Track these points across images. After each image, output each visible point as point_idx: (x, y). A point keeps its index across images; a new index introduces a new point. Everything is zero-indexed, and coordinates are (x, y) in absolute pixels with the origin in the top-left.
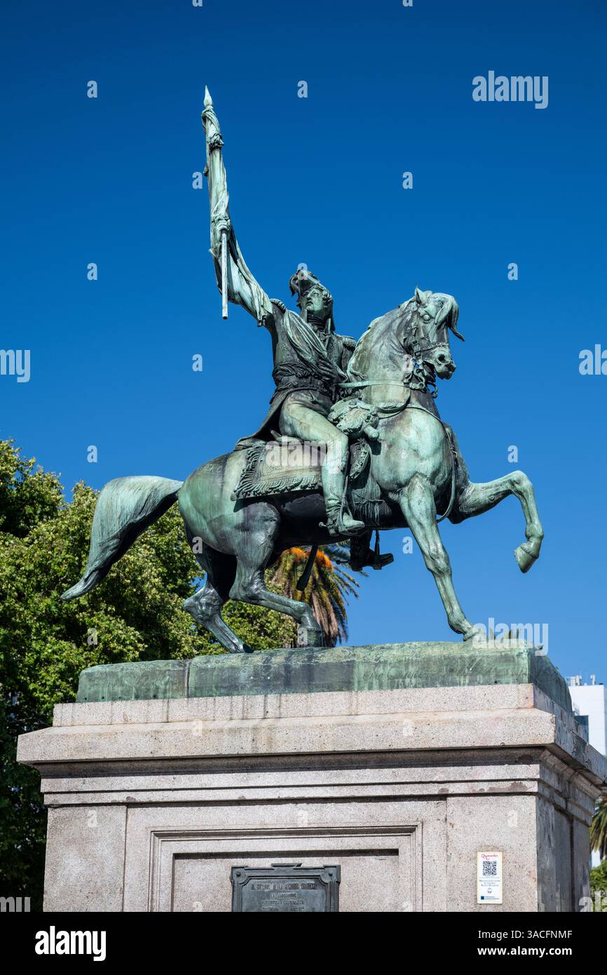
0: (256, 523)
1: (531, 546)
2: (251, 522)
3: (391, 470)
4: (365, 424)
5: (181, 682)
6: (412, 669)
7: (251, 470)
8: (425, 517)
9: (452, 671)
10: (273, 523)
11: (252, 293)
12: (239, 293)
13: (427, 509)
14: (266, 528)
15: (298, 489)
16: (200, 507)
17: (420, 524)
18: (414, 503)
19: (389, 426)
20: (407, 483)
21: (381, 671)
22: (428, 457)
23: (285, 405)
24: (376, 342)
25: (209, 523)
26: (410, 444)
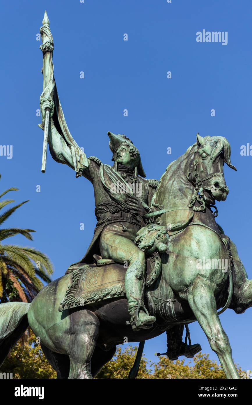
0: (79, 328)
2: (76, 327)
3: (178, 275)
4: (157, 241)
7: (75, 287)
8: (206, 309)
10: (93, 326)
11: (71, 153)
12: (62, 155)
13: (207, 303)
15: (109, 297)
16: (40, 319)
17: (203, 314)
18: (197, 299)
19: (176, 241)
20: (191, 283)
23: (103, 235)
24: (170, 180)
25: (47, 332)
26: (191, 253)
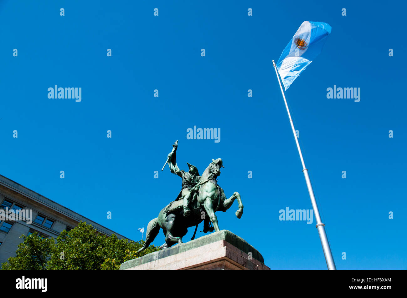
1: (240, 210)
5: (140, 262)
6: (194, 245)
9: (204, 243)
14: (172, 220)
21: (186, 247)
22: (210, 192)
23: (182, 191)
